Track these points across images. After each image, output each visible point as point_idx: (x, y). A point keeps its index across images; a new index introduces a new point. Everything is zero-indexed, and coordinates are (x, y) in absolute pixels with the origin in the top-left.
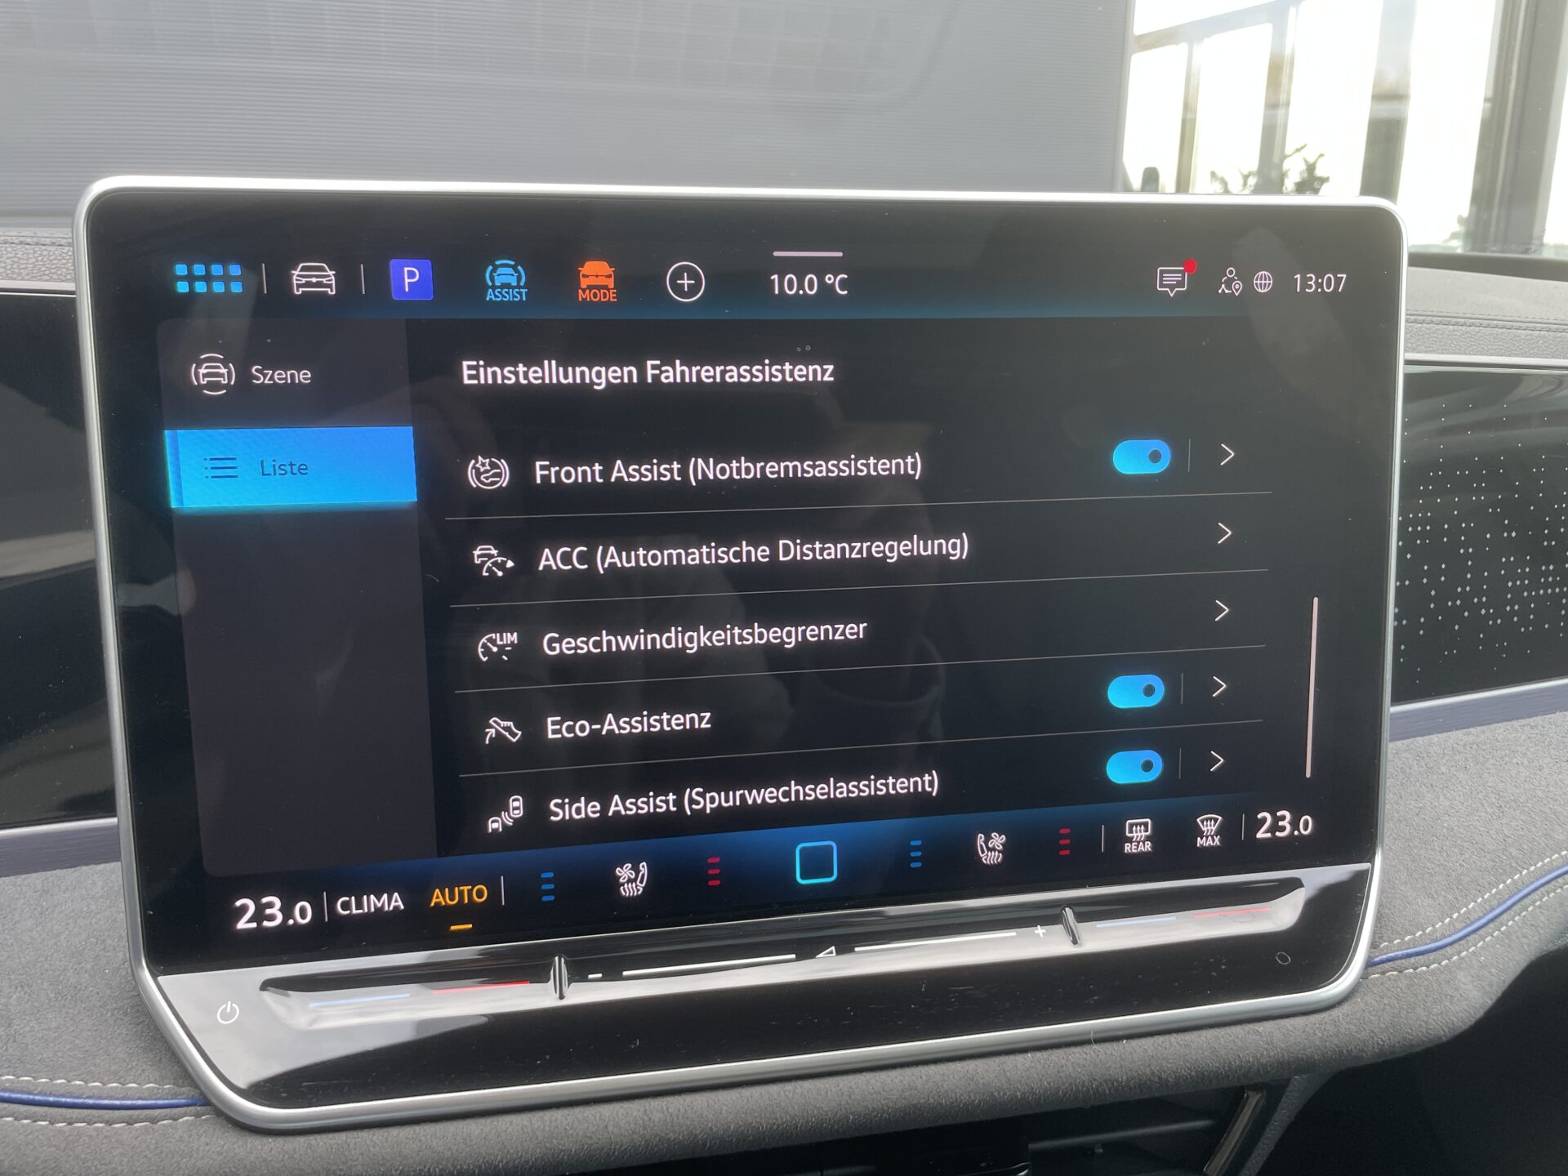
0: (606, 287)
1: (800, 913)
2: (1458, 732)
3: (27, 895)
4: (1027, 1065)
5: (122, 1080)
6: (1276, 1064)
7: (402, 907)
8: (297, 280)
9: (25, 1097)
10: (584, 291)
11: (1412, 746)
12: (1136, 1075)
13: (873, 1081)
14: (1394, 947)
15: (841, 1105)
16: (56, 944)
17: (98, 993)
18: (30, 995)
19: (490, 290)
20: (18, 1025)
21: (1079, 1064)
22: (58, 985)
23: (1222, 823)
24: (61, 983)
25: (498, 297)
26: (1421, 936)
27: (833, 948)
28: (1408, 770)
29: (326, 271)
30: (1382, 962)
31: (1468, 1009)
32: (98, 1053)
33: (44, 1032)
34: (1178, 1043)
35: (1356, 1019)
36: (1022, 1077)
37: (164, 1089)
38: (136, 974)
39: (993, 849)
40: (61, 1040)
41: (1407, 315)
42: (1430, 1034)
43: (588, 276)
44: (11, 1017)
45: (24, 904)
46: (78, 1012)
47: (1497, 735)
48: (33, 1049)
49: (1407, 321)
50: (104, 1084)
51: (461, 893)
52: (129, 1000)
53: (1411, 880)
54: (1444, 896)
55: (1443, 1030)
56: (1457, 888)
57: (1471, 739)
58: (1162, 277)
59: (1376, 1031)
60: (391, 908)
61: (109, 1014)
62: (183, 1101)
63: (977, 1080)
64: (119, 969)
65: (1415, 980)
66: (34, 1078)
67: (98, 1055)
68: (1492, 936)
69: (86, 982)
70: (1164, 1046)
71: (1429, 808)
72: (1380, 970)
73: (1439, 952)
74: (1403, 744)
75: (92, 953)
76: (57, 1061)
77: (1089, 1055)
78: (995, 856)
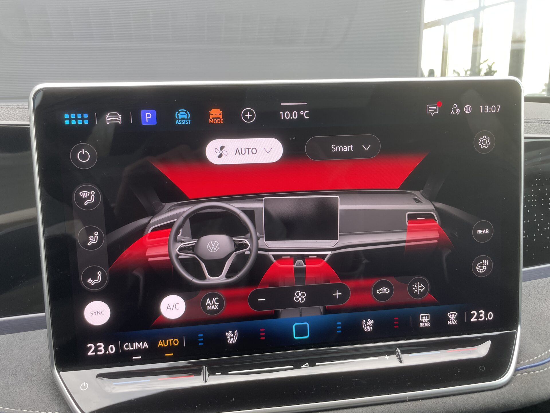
0: (219, 118)
1: (295, 350)
3: (17, 341)
4: (382, 410)
5: (46, 411)
6: (480, 410)
7: (148, 347)
8: (108, 119)
10: (211, 120)
11: (532, 283)
14: (526, 363)
16: (26, 359)
17: (40, 378)
18: (16, 378)
19: (177, 121)
20: (11, 389)
21: (402, 410)
22: (26, 375)
23: (457, 315)
24: (27, 373)
25: (180, 123)
26: (536, 359)
27: (308, 363)
28: (530, 293)
29: (118, 115)
30: (521, 369)
33: (20, 392)
34: (441, 402)
35: (511, 392)
38: (53, 372)
39: (369, 326)
40: (26, 395)
41: (524, 120)
42: (540, 398)
43: (212, 114)
44: (9, 386)
45: (16, 344)
46: (32, 385)
48: (16, 398)
49: (525, 122)
50: (40, 412)
51: (169, 342)
52: (50, 380)
53: (532, 337)
54: (545, 343)
55: (546, 396)
58: (428, 108)
59: (519, 397)
60: (144, 347)
61: (43, 386)
64: (47, 369)
65: (534, 377)
66: (16, 409)
67: (38, 401)
69: (36, 373)
70: (436, 402)
71: (539, 308)
72: (520, 373)
73: (545, 365)
74: (528, 283)
75: (38, 363)
76: (24, 403)
77: (406, 406)
78: (369, 328)
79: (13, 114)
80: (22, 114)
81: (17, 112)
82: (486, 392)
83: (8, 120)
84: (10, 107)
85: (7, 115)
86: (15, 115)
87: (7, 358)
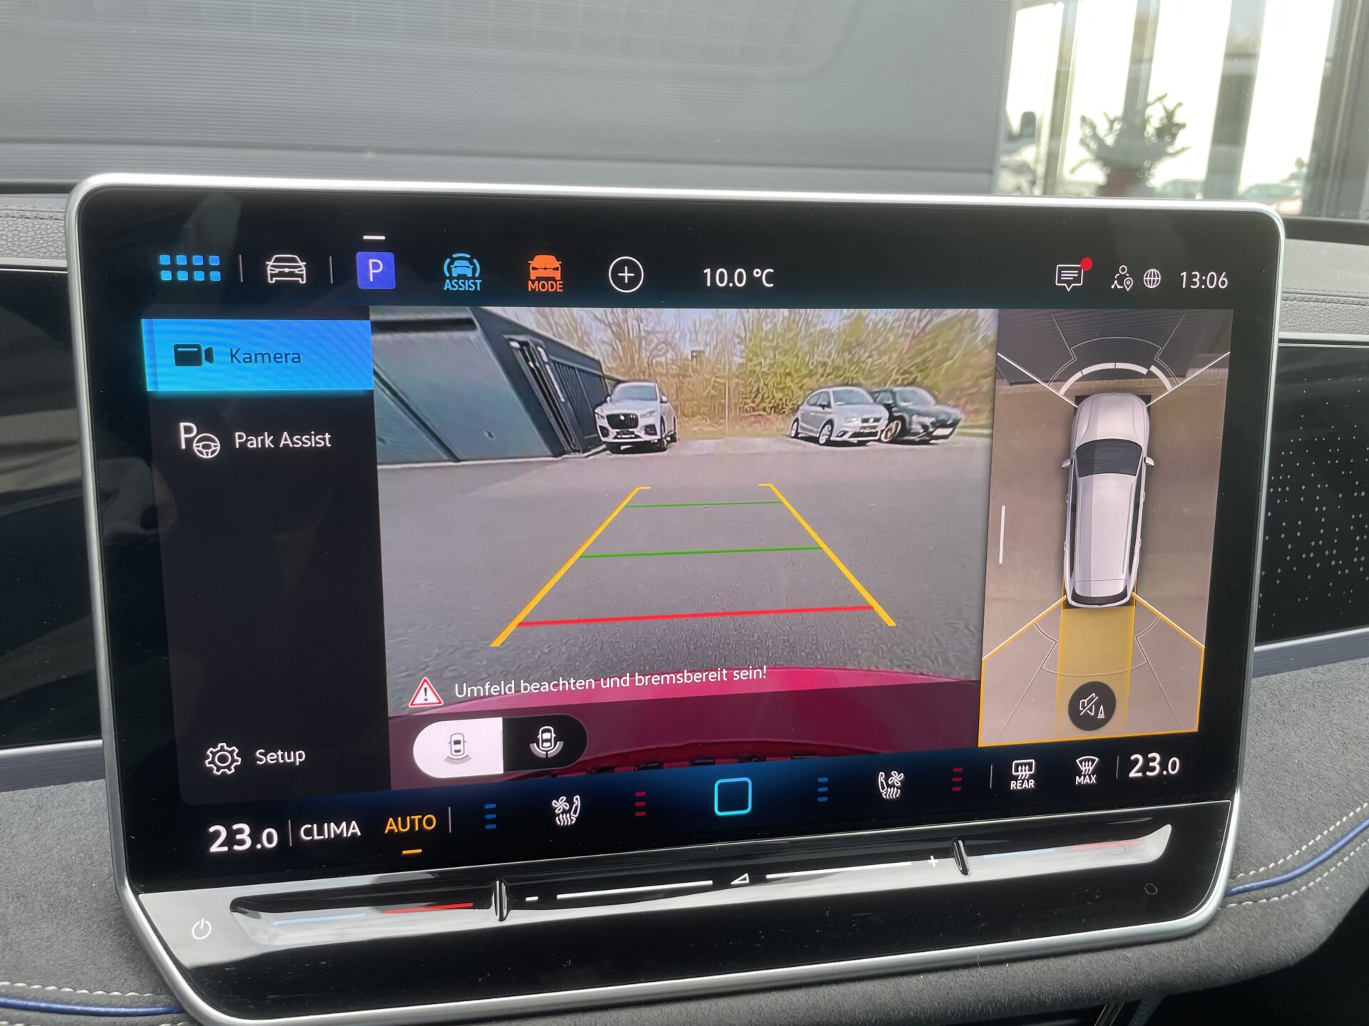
0: (553, 279)
1: (717, 841)
2: (1306, 670)
3: (24, 810)
4: (920, 987)
5: (107, 988)
7: (359, 834)
8: (271, 270)
9: (19, 1002)
10: (533, 282)
11: (1266, 684)
12: (1017, 996)
13: (780, 1000)
14: (1250, 878)
15: (751, 1022)
16: (48, 858)
17: (86, 906)
18: (25, 906)
19: (448, 281)
20: (14, 934)
21: (966, 986)
22: (51, 897)
23: (1098, 764)
24: (53, 895)
25: (455, 287)
26: (1273, 867)
27: (746, 875)
29: (297, 262)
30: (1239, 892)
31: (1314, 935)
32: (85, 962)
33: (38, 941)
34: (1055, 967)
35: (1215, 946)
36: (916, 998)
37: (144, 998)
38: (120, 893)
39: (894, 786)
40: (53, 949)
42: (1280, 960)
43: (536, 269)
44: (8, 927)
45: (20, 819)
46: (68, 923)
47: (1342, 674)
48: (27, 957)
50: (91, 992)
51: (412, 822)
52: (114, 912)
53: (1265, 814)
54: (1295, 829)
55: (1292, 956)
56: (1306, 821)
57: (1319, 677)
59: (1232, 957)
60: (349, 835)
61: (95, 925)
62: (161, 1009)
63: (875, 1000)
64: (104, 883)
65: (1268, 910)
66: (28, 984)
67: (85, 965)
68: (1336, 866)
69: (75, 894)
70: (1043, 970)
71: (1281, 745)
72: (1237, 900)
73: (1289, 883)
74: (1258, 682)
75: (81, 867)
76: (49, 969)
77: (975, 978)
78: (893, 792)
82: (1158, 944)
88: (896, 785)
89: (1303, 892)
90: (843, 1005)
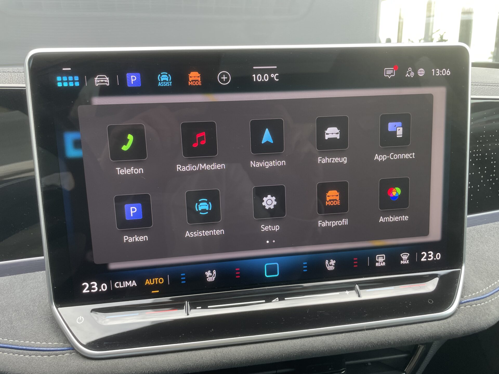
0: (198, 81)
1: (266, 287)
2: (491, 223)
3: (19, 281)
4: (343, 338)
5: (47, 342)
6: (428, 337)
7: (136, 285)
8: (96, 81)
9: (16, 347)
10: (190, 82)
11: (475, 228)
12: (380, 341)
13: (291, 343)
14: (468, 297)
15: (280, 351)
16: (27, 297)
17: (40, 313)
18: (18, 314)
19: (160, 83)
20: (15, 324)
21: (361, 337)
22: (27, 311)
23: (409, 256)
25: (162, 85)
26: (478, 293)
27: (278, 298)
28: (474, 237)
29: (106, 78)
30: (465, 302)
31: (494, 318)
32: (39, 333)
33: (23, 326)
34: (394, 330)
35: (456, 322)
36: (341, 342)
37: (60, 345)
38: (51, 308)
39: (331, 265)
40: (28, 328)
41: (471, 83)
42: (481, 327)
43: (192, 77)
44: (13, 321)
45: (17, 284)
46: (33, 319)
48: (19, 331)
49: (472, 85)
50: (41, 343)
51: (155, 281)
52: (50, 315)
53: (475, 274)
54: (486, 280)
55: (486, 326)
56: (491, 277)
57: (496, 226)
58: (386, 72)
59: (462, 326)
60: (132, 286)
61: (43, 320)
62: (66, 348)
63: (326, 343)
64: (46, 305)
65: (476, 309)
66: (19, 341)
69: (36, 309)
70: (390, 331)
71: (481, 250)
72: (464, 305)
73: (484, 299)
74: (472, 228)
75: (38, 300)
76: (26, 335)
77: (364, 334)
78: (332, 267)
79: (9, 77)
80: (17, 77)
81: (12, 76)
82: (434, 322)
83: (4, 83)
84: (6, 72)
85: (3, 79)
86: (11, 78)
87: (10, 296)
88: (332, 265)
89: (490, 302)
90: (314, 344)
